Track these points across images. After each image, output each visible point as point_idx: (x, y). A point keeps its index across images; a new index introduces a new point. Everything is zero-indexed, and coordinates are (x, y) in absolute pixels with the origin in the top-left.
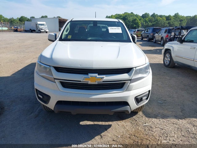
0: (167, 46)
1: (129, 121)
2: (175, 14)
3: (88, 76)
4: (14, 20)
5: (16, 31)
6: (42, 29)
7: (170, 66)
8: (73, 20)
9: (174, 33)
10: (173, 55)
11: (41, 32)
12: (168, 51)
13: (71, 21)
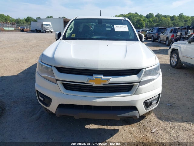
0: (174, 46)
1: (136, 126)
2: (180, 15)
3: (93, 77)
4: (21, 21)
5: (22, 31)
6: (47, 29)
7: (177, 66)
8: (77, 18)
9: (180, 33)
10: (180, 55)
11: (46, 32)
12: (175, 51)
13: (75, 19)
